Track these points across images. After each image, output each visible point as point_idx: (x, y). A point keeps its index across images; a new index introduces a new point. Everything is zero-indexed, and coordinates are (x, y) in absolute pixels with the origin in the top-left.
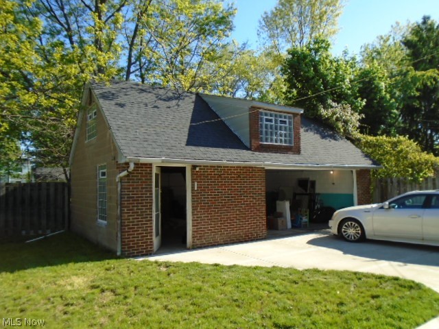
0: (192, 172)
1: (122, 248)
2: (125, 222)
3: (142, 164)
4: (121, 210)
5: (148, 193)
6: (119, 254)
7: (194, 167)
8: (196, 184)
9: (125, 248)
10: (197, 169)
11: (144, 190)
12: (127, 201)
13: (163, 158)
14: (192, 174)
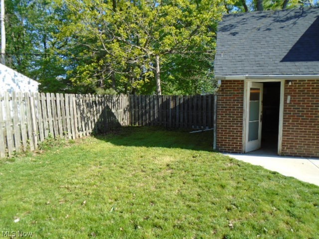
0: (285, 86)
1: (217, 145)
2: (219, 126)
3: (227, 81)
4: (217, 117)
5: (240, 104)
6: (214, 148)
7: (287, 82)
8: (289, 97)
9: (218, 145)
10: (290, 84)
11: (236, 102)
12: (221, 110)
13: (247, 75)
14: (285, 89)
